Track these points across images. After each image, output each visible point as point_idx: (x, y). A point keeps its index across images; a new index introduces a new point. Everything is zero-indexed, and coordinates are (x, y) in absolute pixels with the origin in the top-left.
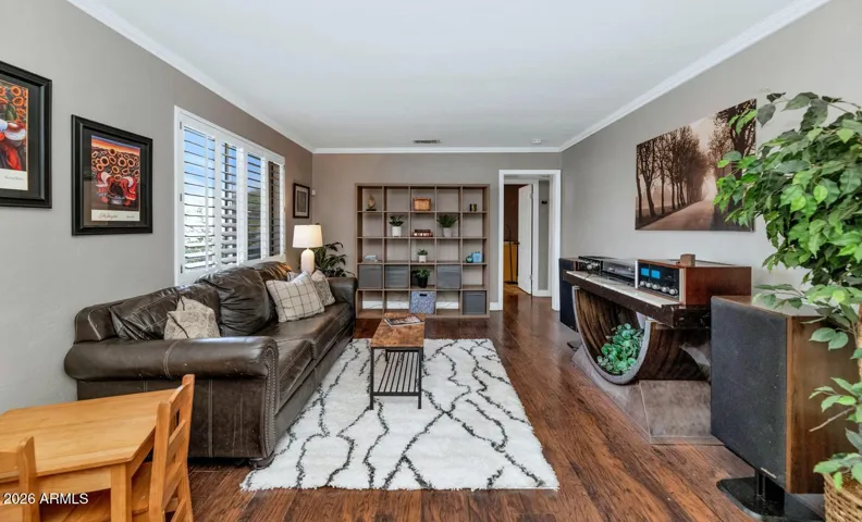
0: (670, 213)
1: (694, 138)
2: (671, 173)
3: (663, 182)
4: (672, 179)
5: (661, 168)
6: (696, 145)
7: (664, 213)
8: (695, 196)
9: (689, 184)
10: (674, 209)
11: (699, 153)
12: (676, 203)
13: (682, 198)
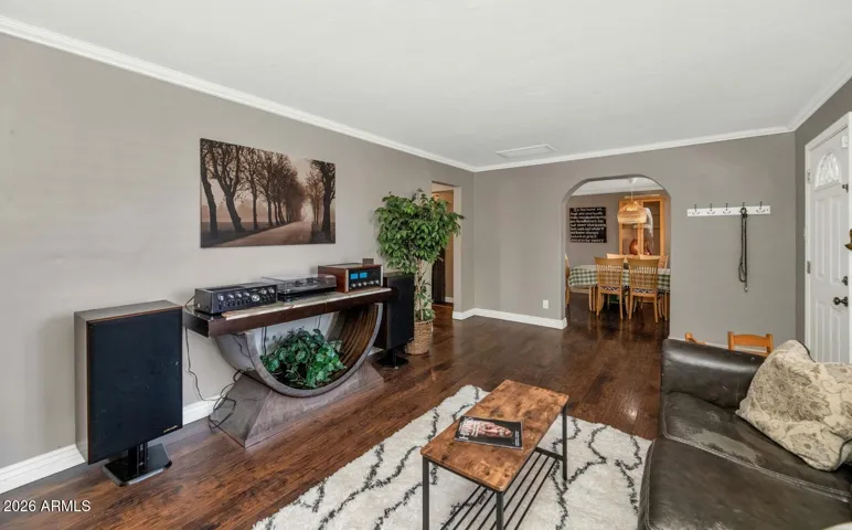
0: (265, 229)
1: (293, 168)
2: (267, 192)
3: (255, 197)
4: (267, 196)
5: (252, 182)
6: (294, 175)
7: (257, 228)
8: (295, 216)
9: (288, 206)
10: (271, 225)
11: (297, 184)
12: (274, 221)
13: (281, 217)
